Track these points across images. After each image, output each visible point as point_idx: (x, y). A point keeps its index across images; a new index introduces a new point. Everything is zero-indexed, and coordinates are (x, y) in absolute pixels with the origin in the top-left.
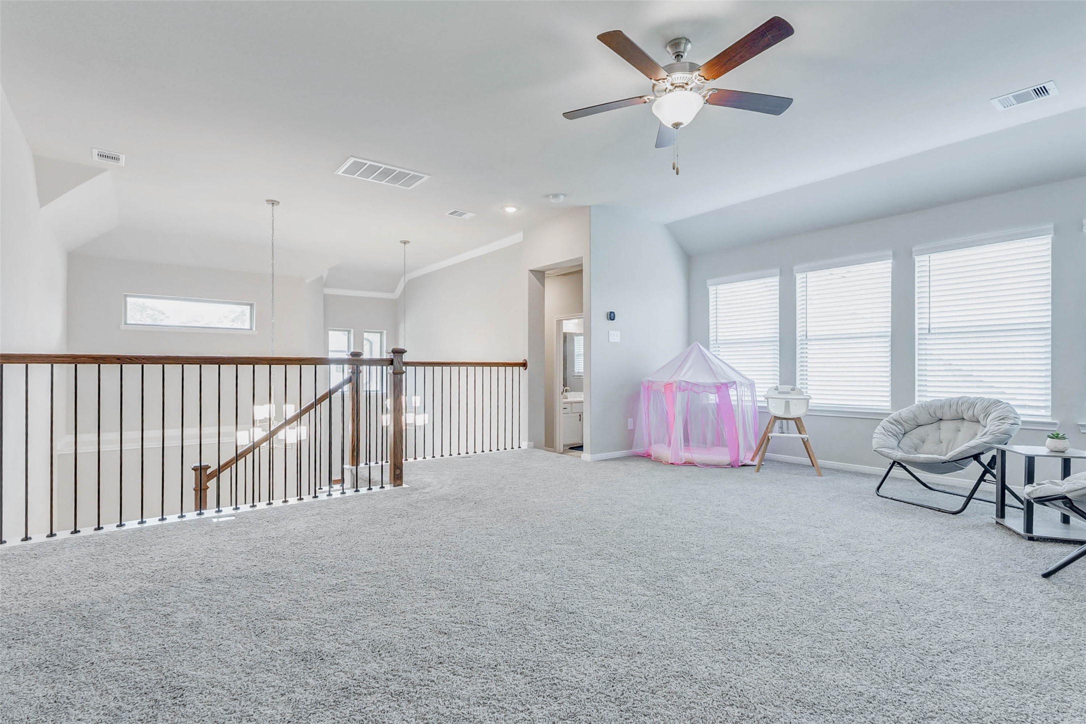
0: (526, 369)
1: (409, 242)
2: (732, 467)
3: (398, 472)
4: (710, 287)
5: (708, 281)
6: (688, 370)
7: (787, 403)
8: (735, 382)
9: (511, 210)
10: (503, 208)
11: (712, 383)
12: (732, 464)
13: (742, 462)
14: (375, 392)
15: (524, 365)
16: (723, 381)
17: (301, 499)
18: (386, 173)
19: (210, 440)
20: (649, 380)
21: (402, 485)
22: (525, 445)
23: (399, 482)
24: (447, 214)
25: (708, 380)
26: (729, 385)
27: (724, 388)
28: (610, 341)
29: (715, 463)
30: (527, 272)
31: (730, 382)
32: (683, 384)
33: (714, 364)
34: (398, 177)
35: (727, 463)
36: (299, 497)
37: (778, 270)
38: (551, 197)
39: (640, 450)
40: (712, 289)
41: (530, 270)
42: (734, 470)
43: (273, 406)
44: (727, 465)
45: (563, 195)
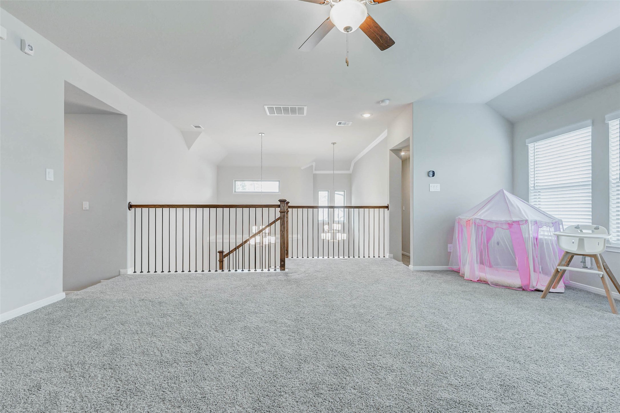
0: (388, 210)
1: (336, 143)
2: (524, 290)
3: (282, 263)
4: (529, 145)
5: (527, 141)
6: (486, 211)
7: (581, 240)
8: (526, 221)
9: (367, 116)
10: (362, 115)
11: (504, 221)
12: (523, 287)
13: (534, 287)
14: (323, 222)
15: (387, 207)
16: (515, 219)
17: (229, 271)
18: (286, 110)
19: (226, 241)
20: (459, 218)
21: (285, 270)
22: (387, 256)
23: (283, 268)
24: (337, 125)
25: (503, 218)
26: (520, 223)
27: (515, 225)
28: (430, 191)
29: (506, 284)
30: (388, 152)
31: (522, 221)
32: (477, 221)
33: (512, 205)
34: (293, 111)
35: (518, 287)
36: (229, 270)
37: (589, 122)
38: (380, 102)
39: (455, 268)
40: (531, 146)
41: (390, 150)
42: (525, 293)
43: (257, 227)
44: (519, 288)
45: (388, 100)
